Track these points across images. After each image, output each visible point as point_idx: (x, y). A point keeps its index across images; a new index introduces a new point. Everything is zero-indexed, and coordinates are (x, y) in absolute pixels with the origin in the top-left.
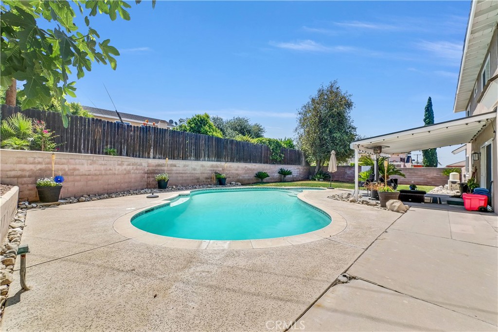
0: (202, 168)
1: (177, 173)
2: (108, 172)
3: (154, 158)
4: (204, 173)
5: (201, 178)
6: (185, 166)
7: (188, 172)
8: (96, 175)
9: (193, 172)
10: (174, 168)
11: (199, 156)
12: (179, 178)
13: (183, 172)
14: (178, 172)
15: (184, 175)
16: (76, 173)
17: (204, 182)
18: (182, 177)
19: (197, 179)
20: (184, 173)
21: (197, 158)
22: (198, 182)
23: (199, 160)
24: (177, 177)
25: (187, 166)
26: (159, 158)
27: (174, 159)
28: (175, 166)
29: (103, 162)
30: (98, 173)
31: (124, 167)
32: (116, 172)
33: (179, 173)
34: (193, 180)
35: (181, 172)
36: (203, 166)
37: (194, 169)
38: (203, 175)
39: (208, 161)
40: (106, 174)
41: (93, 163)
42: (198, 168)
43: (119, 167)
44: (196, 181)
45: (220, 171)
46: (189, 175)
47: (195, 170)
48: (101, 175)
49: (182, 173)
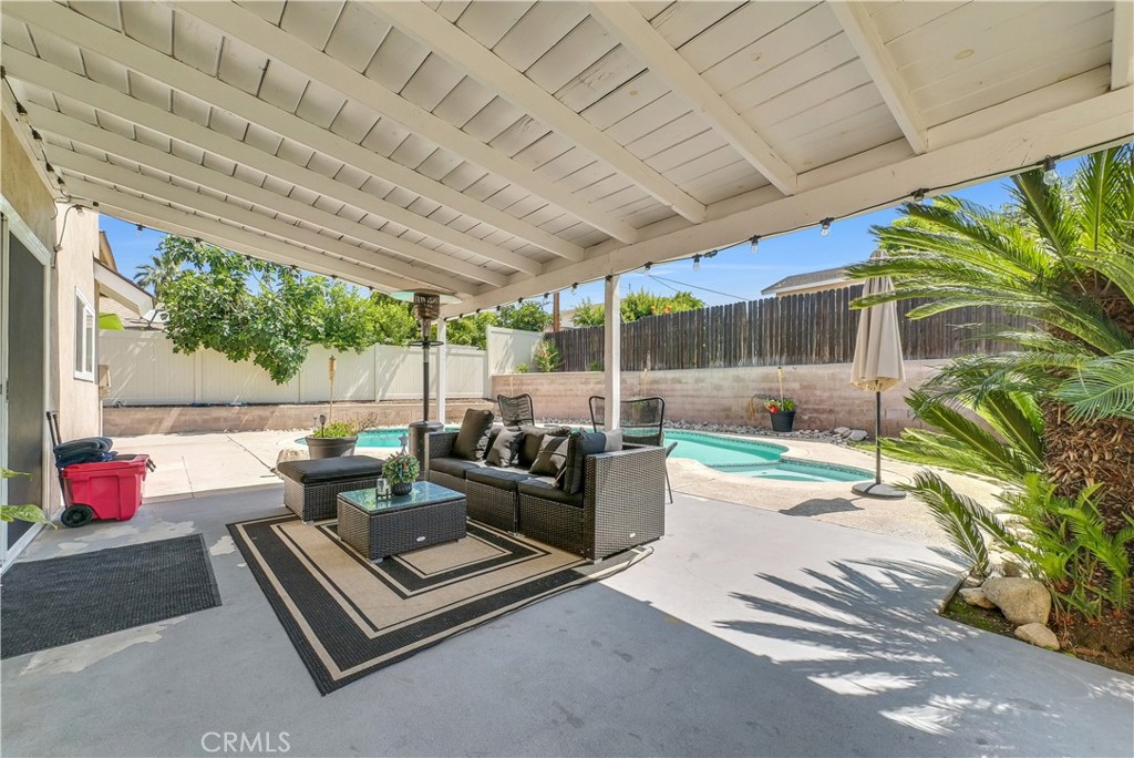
0: (736, 385)
1: (683, 396)
2: (568, 393)
3: (652, 369)
4: (742, 397)
5: (734, 408)
6: (698, 381)
7: (705, 394)
8: (555, 396)
9: (715, 393)
10: (678, 386)
11: (735, 357)
12: (688, 407)
13: (694, 393)
14: (685, 393)
15: (696, 400)
16: (538, 393)
17: (742, 418)
18: (693, 404)
19: (725, 410)
20: (697, 396)
21: (731, 359)
22: (727, 417)
23: (736, 365)
24: (684, 403)
25: (702, 381)
26: (660, 369)
27: (683, 368)
28: (680, 382)
29: (563, 381)
30: (557, 394)
31: (592, 386)
32: (579, 393)
33: (687, 396)
34: (715, 410)
35: (690, 393)
36: (738, 379)
37: (718, 388)
38: (740, 400)
39: (758, 365)
40: (566, 396)
41: (552, 382)
42: (726, 384)
43: (583, 386)
44: (724, 413)
45: (794, 390)
46: (706, 400)
47: (718, 390)
48: (561, 396)
49: (692, 396)
